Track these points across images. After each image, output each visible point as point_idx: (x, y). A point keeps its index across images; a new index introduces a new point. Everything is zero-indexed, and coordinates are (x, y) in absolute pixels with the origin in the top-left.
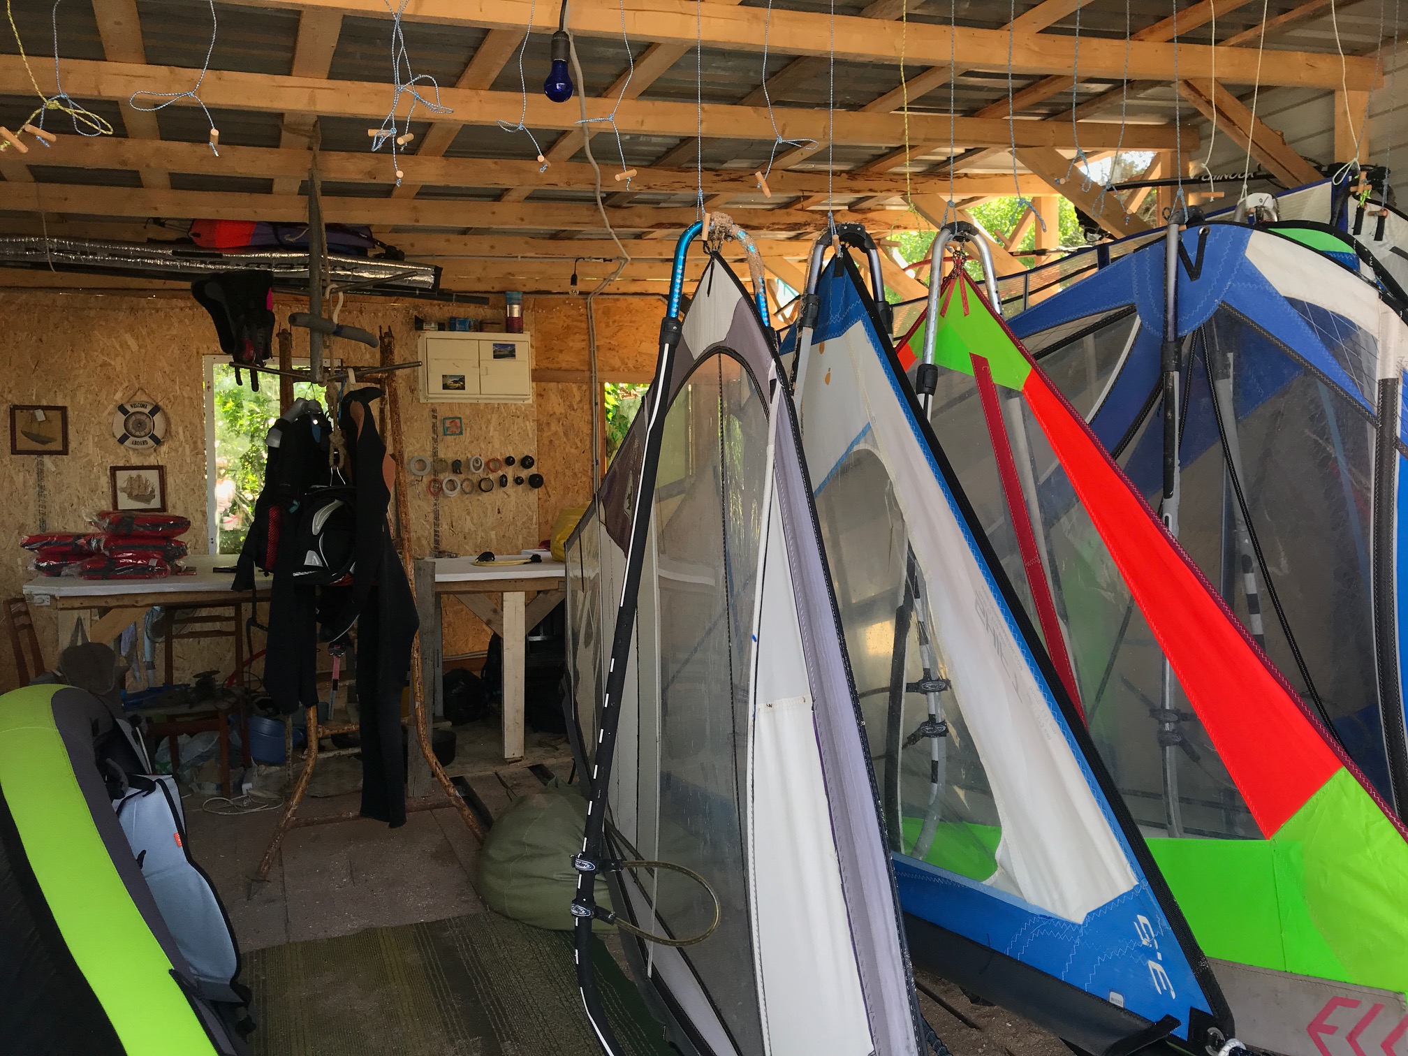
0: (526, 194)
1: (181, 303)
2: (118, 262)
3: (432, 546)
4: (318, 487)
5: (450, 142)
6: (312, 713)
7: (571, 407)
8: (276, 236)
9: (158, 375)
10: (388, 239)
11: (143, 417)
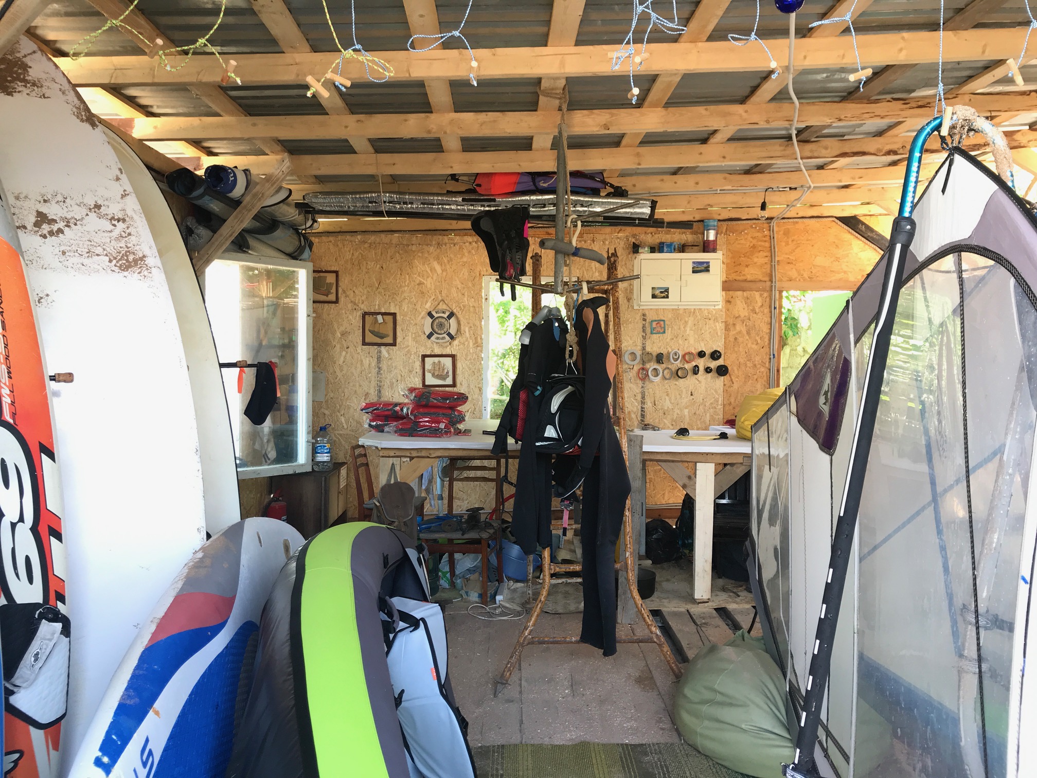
0: (729, 136)
1: (470, 239)
2: (427, 209)
3: (639, 419)
4: (556, 375)
5: (669, 95)
6: (546, 553)
7: (754, 311)
8: (534, 184)
9: (454, 290)
10: (616, 182)
11: (443, 320)
